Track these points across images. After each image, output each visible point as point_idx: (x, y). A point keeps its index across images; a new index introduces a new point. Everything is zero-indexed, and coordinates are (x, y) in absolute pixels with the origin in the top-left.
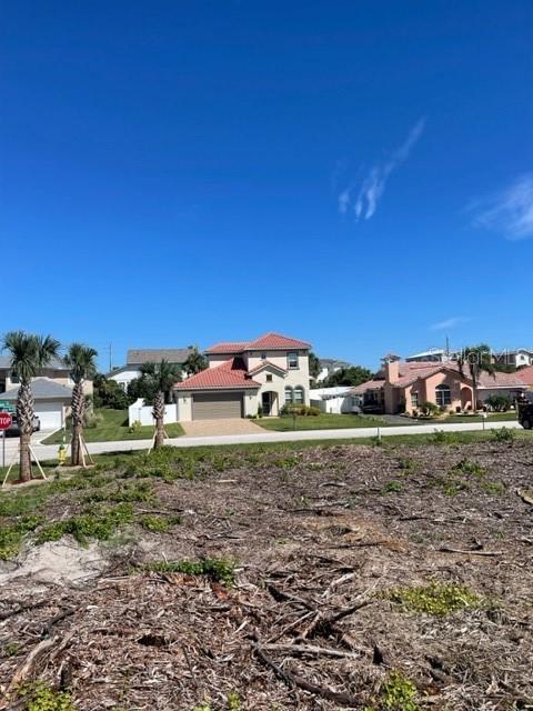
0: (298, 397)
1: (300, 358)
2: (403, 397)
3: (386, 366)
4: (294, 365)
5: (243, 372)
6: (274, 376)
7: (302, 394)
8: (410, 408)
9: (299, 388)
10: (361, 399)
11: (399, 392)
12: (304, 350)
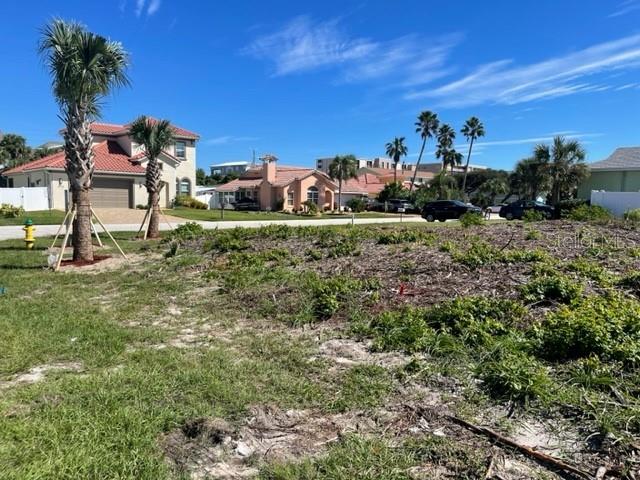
0: (184, 189)
1: (188, 149)
2: (281, 195)
3: (265, 166)
4: (182, 155)
5: (125, 157)
6: (165, 165)
7: (189, 187)
8: (288, 207)
9: (186, 180)
10: (233, 197)
11: (276, 191)
12: (192, 141)
